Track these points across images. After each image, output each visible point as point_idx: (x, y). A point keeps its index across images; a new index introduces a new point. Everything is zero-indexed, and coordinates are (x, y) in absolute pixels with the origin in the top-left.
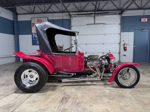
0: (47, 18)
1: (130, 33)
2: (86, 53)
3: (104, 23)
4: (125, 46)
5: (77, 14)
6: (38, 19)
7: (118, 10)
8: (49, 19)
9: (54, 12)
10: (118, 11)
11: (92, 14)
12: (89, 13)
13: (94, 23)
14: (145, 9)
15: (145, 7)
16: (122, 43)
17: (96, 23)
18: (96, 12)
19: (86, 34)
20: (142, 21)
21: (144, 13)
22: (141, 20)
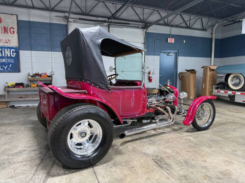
0: (14, 17)
1: (155, 57)
4: (150, 76)
7: (141, 21)
8: (21, 19)
10: (141, 24)
12: (100, 19)
14: (172, 26)
15: (172, 24)
16: (147, 71)
20: (169, 42)
21: (170, 32)
22: (167, 40)
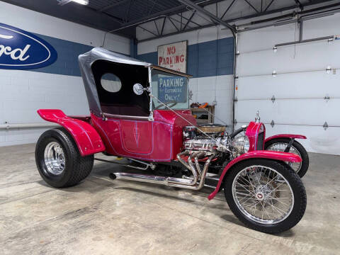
0: (185, 43)
2: (273, 124)
3: (332, 37)
5: (252, 23)
6: (169, 46)
8: (190, 44)
9: (201, 27)
11: (292, 15)
12: (285, 13)
13: (297, 40)
17: (304, 39)
18: (306, 8)
19: (274, 72)
